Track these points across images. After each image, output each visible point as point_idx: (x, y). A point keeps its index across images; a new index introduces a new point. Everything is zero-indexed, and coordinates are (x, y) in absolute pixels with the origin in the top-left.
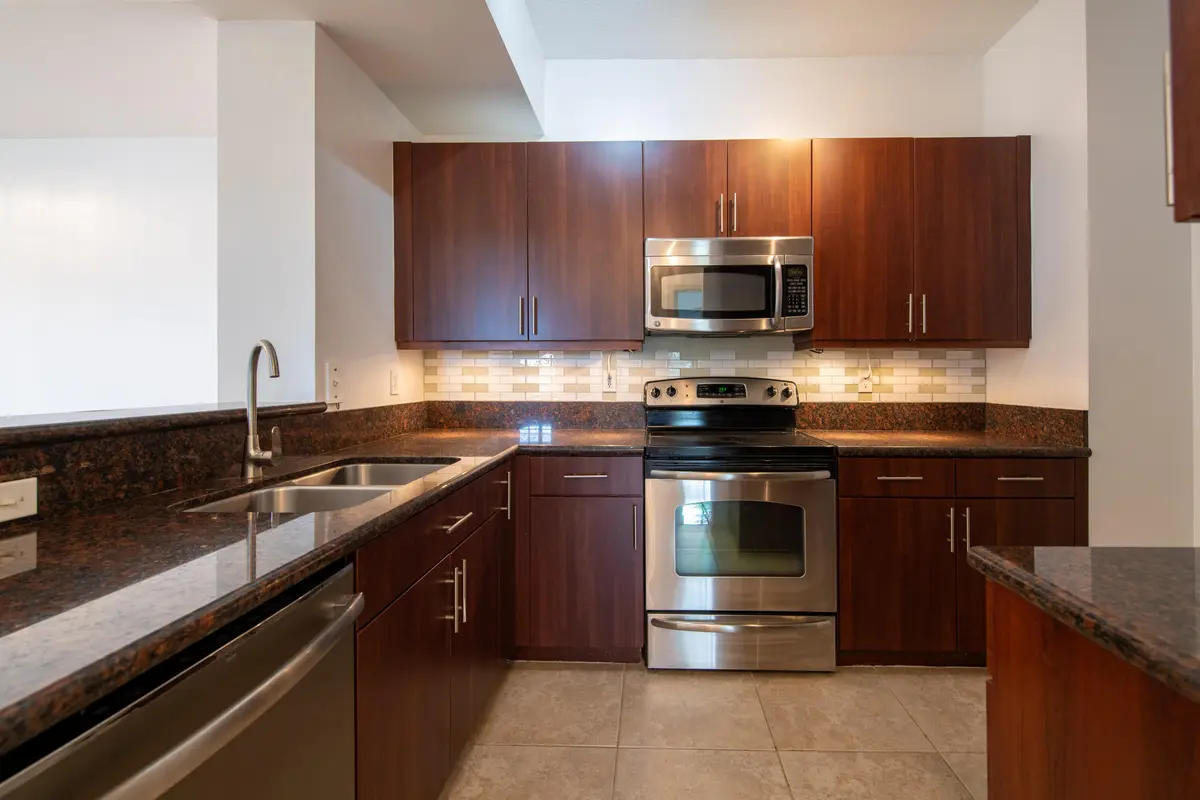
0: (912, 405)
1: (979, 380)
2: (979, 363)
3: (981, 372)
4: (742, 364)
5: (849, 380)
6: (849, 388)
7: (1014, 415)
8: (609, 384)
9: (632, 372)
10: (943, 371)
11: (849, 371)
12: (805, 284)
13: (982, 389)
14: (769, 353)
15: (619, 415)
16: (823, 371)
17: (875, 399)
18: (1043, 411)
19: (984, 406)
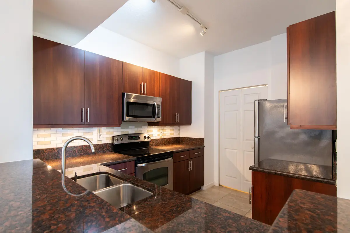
0: (169, 138)
1: (179, 132)
2: (178, 128)
3: (179, 130)
4: (136, 129)
5: (159, 133)
6: (158, 135)
7: (188, 139)
8: (100, 138)
9: (107, 133)
10: (173, 130)
11: (159, 130)
12: (160, 109)
13: (179, 134)
14: (143, 126)
15: (103, 148)
16: (153, 131)
17: (163, 137)
18: (195, 139)
19: (180, 137)
